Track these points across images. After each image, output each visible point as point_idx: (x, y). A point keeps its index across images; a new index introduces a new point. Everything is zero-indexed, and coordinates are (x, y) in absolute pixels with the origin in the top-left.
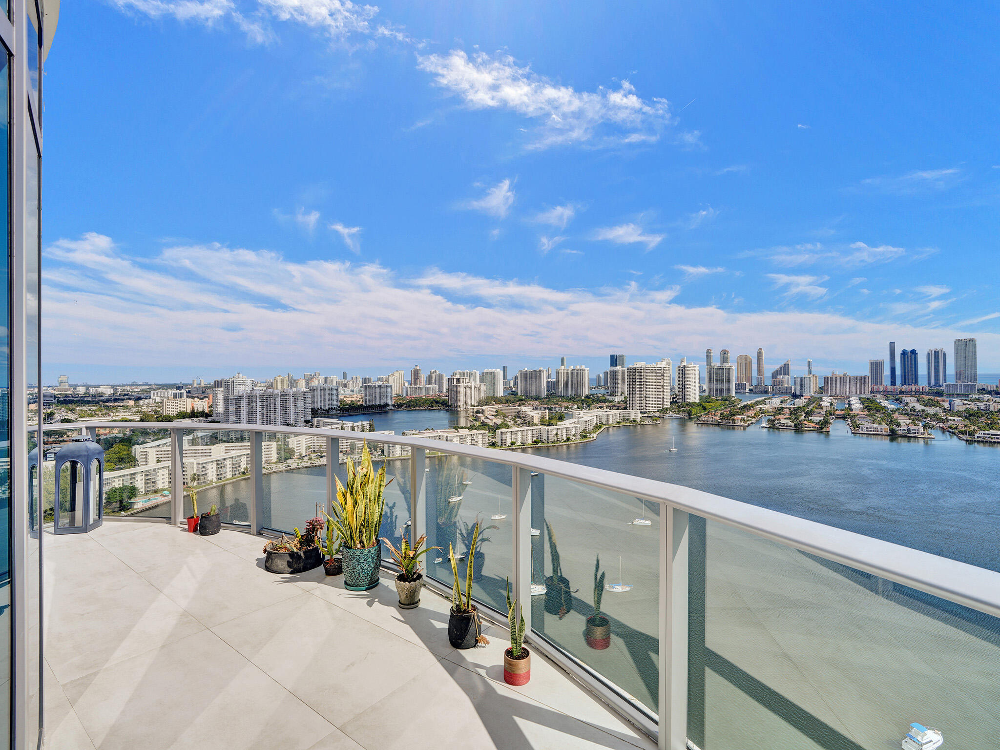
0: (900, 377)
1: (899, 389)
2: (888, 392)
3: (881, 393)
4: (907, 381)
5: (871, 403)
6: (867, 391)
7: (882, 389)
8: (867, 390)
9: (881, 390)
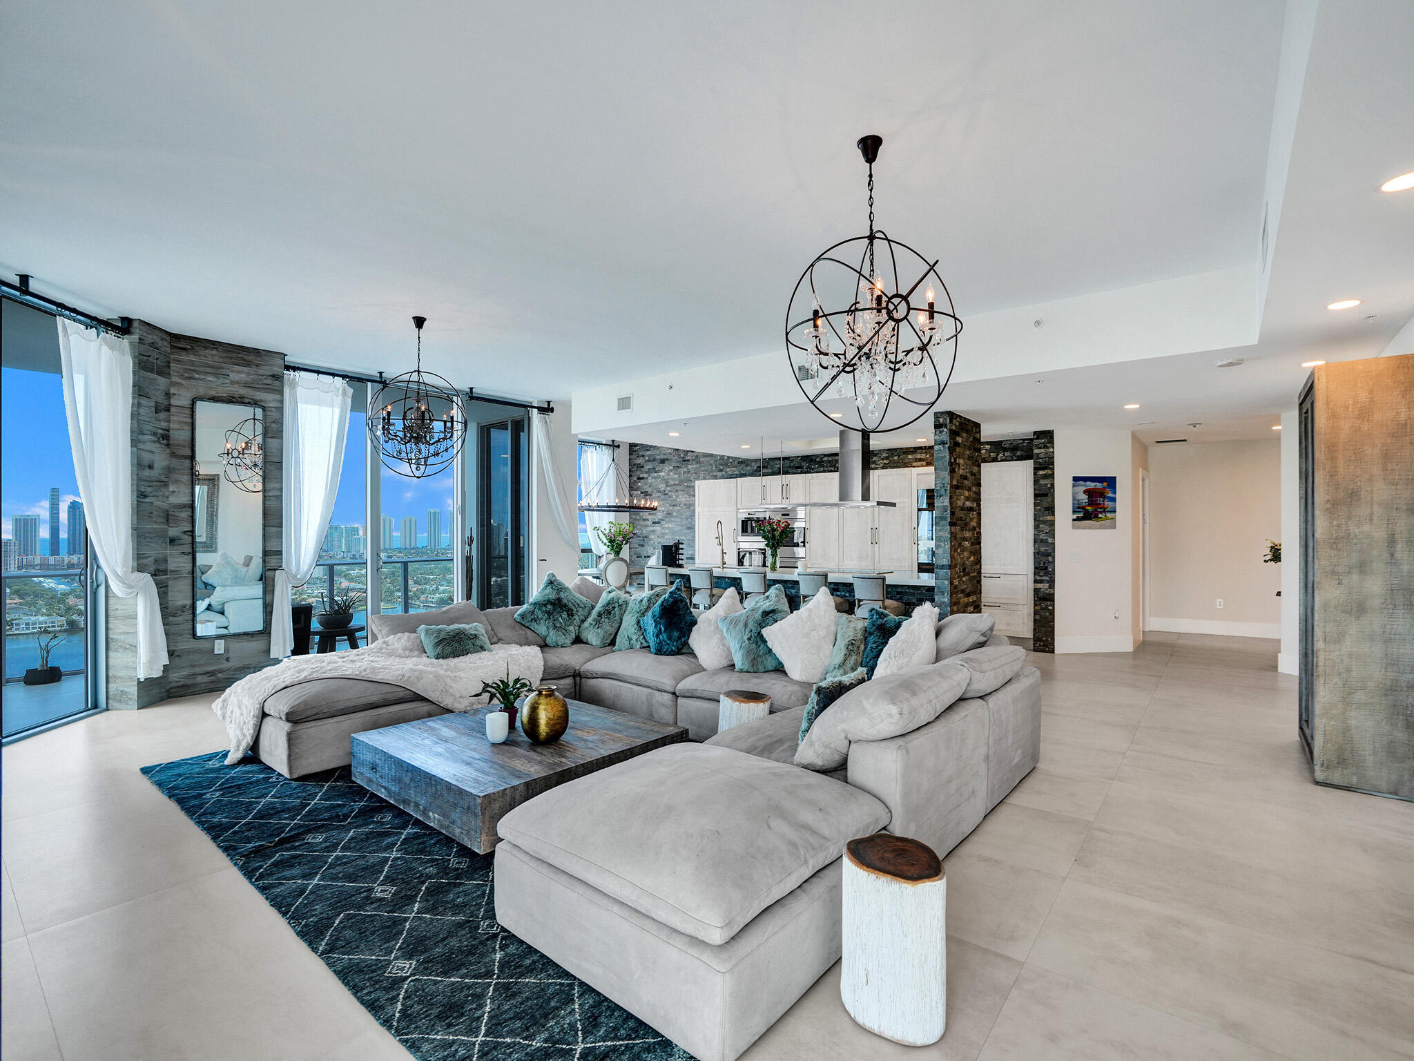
0: (66, 543)
1: (66, 561)
2: (49, 565)
3: (37, 568)
4: (77, 549)
5: (25, 585)
6: (12, 566)
7: (37, 561)
8: (12, 563)
9: (36, 563)
